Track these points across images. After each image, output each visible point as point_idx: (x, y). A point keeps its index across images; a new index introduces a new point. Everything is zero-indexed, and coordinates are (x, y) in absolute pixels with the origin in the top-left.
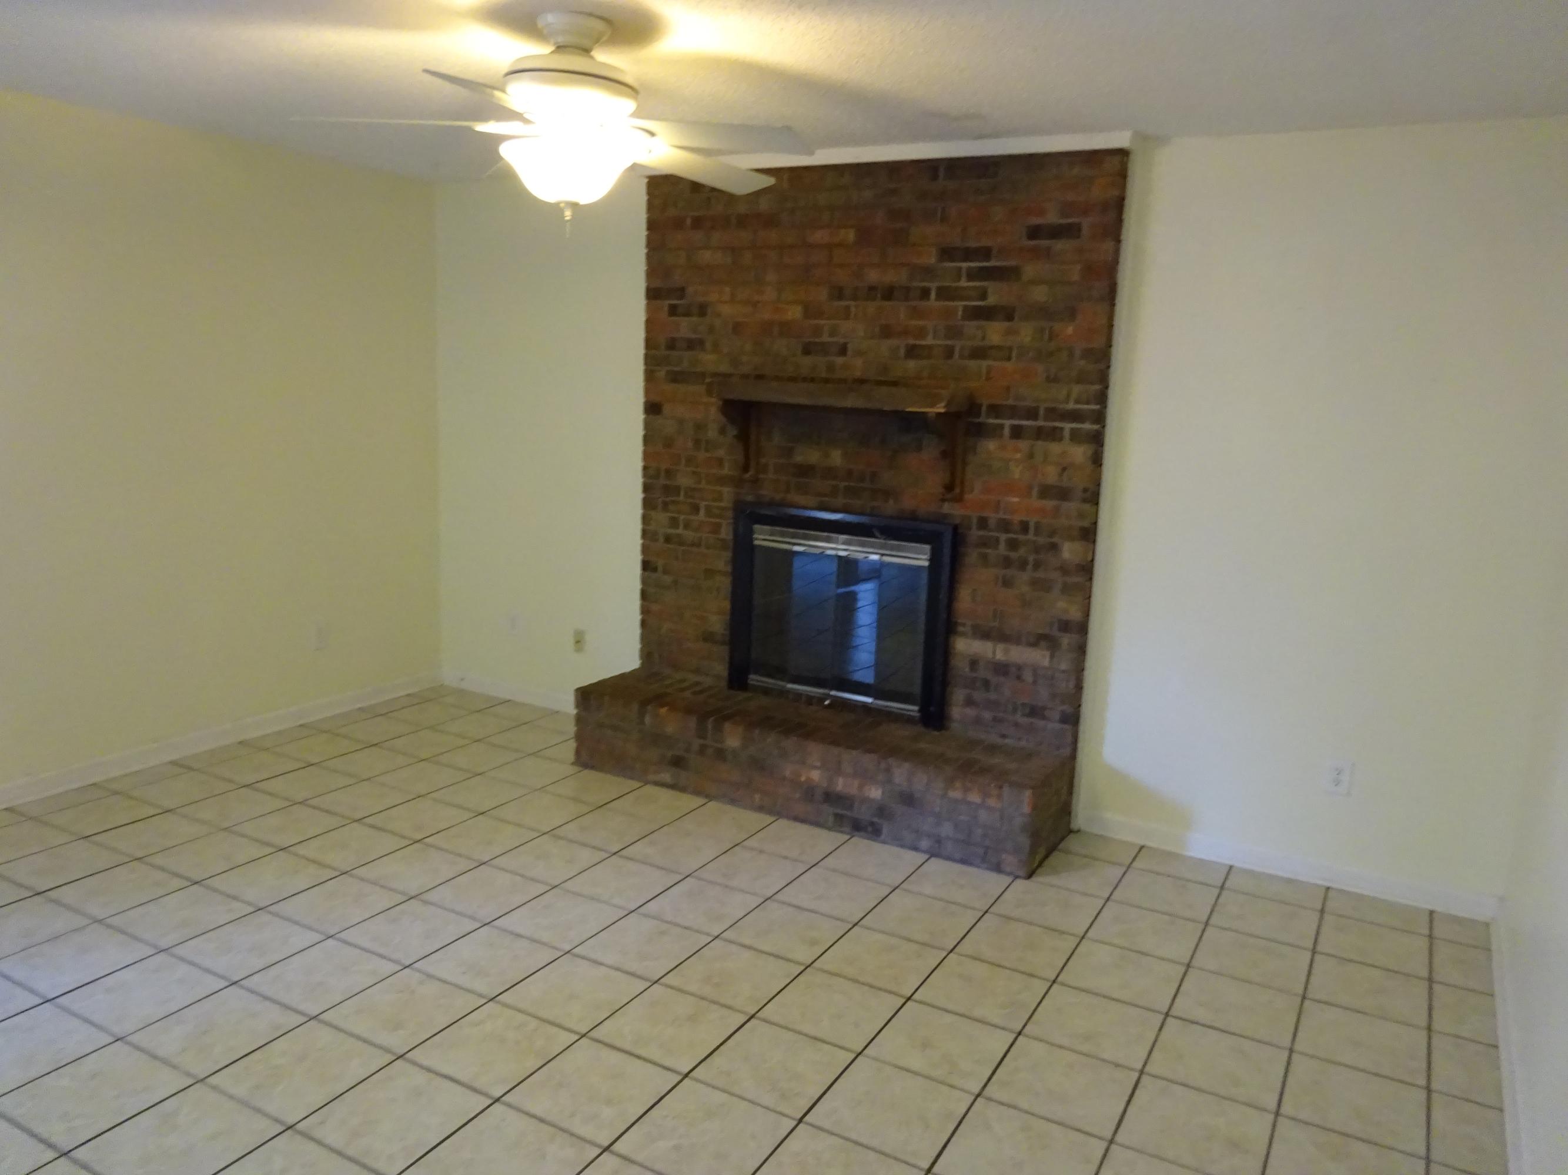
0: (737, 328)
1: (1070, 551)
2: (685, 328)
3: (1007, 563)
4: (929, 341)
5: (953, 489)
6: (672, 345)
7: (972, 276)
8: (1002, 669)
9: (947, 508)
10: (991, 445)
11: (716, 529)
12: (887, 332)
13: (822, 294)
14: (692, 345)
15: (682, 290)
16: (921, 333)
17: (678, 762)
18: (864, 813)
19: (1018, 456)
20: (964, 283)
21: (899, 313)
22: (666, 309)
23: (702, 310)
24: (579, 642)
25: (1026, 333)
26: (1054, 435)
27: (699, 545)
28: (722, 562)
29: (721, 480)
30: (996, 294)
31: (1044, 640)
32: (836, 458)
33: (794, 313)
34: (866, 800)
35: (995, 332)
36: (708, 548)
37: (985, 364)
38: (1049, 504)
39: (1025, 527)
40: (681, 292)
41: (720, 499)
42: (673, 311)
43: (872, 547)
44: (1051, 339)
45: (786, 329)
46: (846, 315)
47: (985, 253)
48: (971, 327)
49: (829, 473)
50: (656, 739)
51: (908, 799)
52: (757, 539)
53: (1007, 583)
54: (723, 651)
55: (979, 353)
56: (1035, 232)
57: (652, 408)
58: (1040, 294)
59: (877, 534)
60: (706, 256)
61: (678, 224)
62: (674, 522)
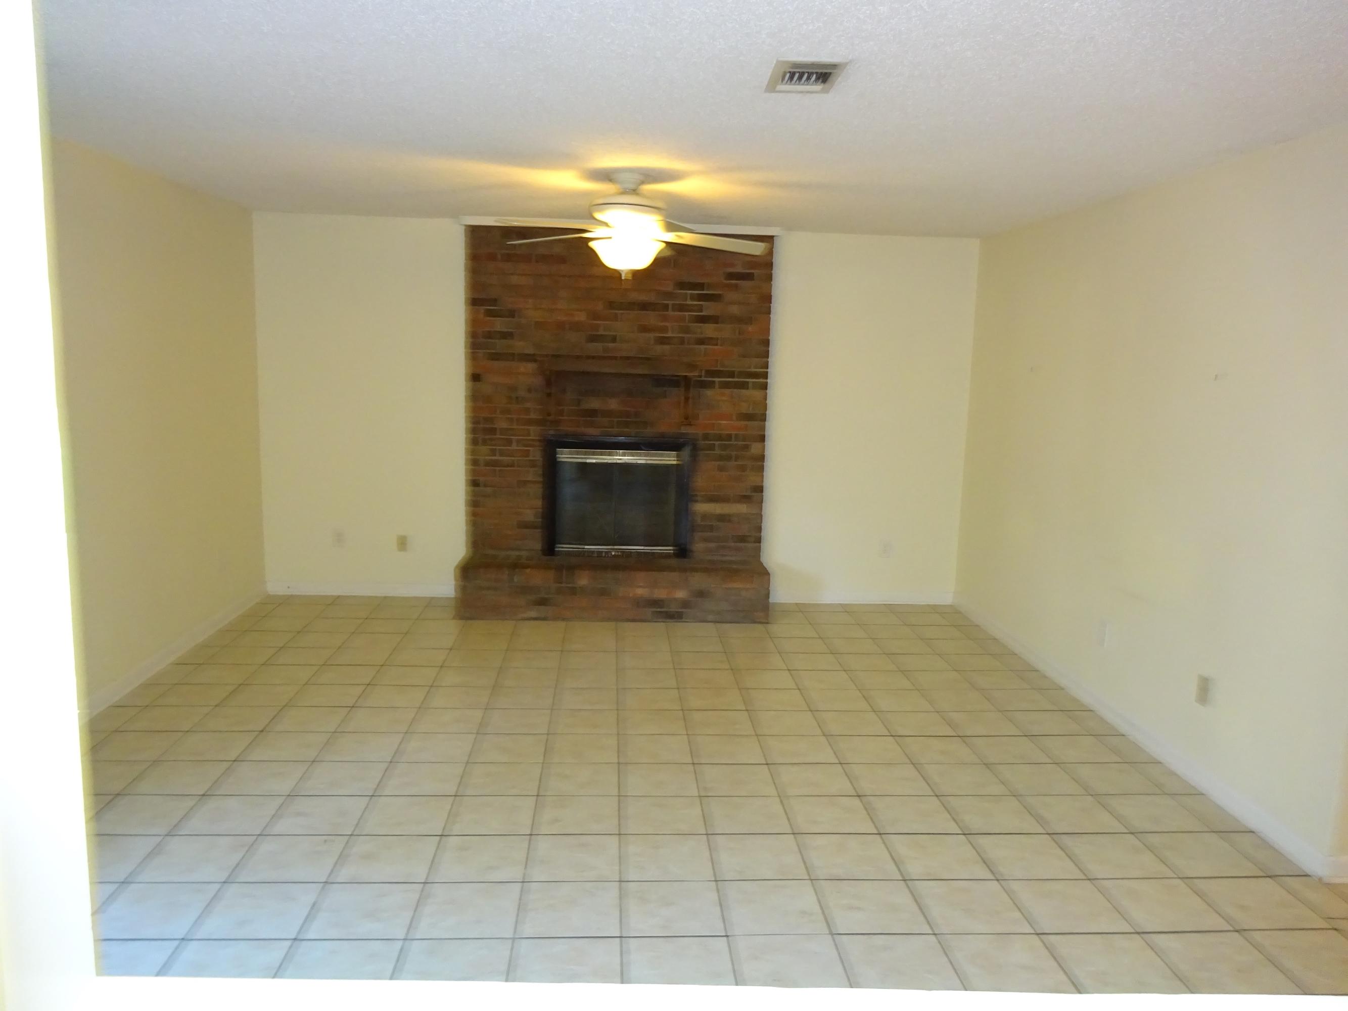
0: (539, 325)
1: (755, 448)
2: (499, 325)
3: (721, 458)
4: (669, 335)
5: (688, 420)
6: (489, 335)
7: (693, 298)
8: (723, 518)
9: (684, 430)
10: (709, 393)
11: (527, 453)
12: (644, 329)
13: (600, 307)
14: (505, 335)
15: (495, 300)
16: (666, 329)
17: (542, 602)
18: (673, 608)
19: (724, 398)
20: (689, 302)
21: (652, 319)
22: (483, 311)
23: (512, 314)
24: (403, 543)
25: (726, 331)
26: (744, 386)
27: (512, 466)
28: (534, 475)
29: (530, 422)
30: (710, 309)
31: (745, 499)
32: (613, 404)
33: (582, 317)
34: (676, 600)
35: (709, 330)
36: (519, 466)
37: (703, 347)
38: (743, 423)
39: (729, 437)
40: (494, 301)
41: (529, 435)
42: (490, 313)
43: (640, 456)
44: (739, 333)
45: (576, 327)
46: (615, 318)
47: (701, 286)
48: (694, 326)
49: (609, 414)
50: (524, 590)
51: (701, 594)
52: (560, 458)
53: (721, 469)
54: (538, 533)
55: (701, 342)
56: (731, 276)
57: (475, 377)
58: (735, 310)
59: (643, 448)
60: (515, 280)
61: (492, 257)
62: (493, 452)
